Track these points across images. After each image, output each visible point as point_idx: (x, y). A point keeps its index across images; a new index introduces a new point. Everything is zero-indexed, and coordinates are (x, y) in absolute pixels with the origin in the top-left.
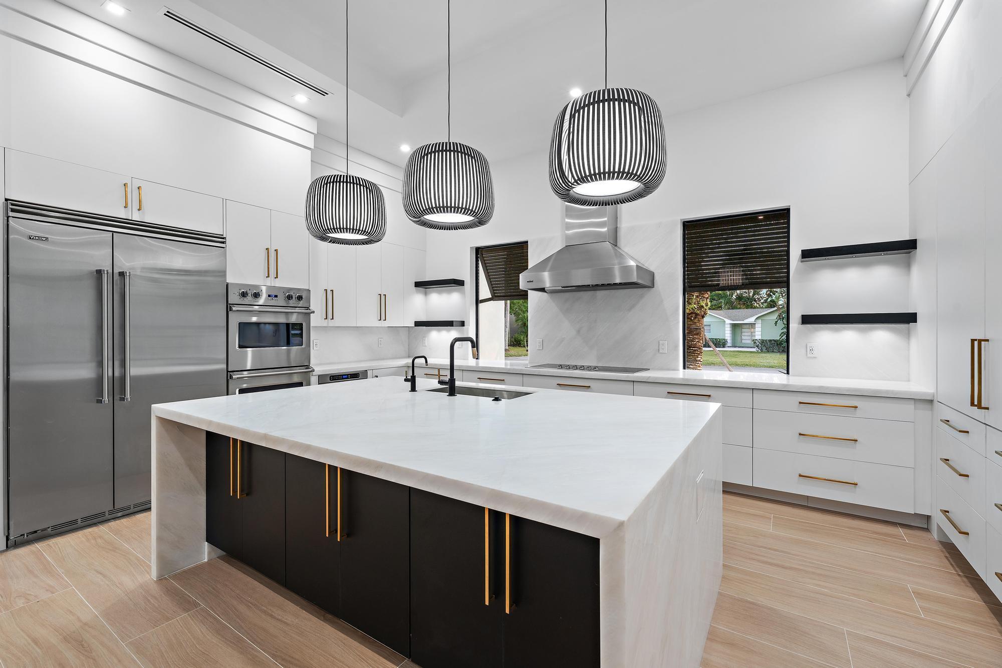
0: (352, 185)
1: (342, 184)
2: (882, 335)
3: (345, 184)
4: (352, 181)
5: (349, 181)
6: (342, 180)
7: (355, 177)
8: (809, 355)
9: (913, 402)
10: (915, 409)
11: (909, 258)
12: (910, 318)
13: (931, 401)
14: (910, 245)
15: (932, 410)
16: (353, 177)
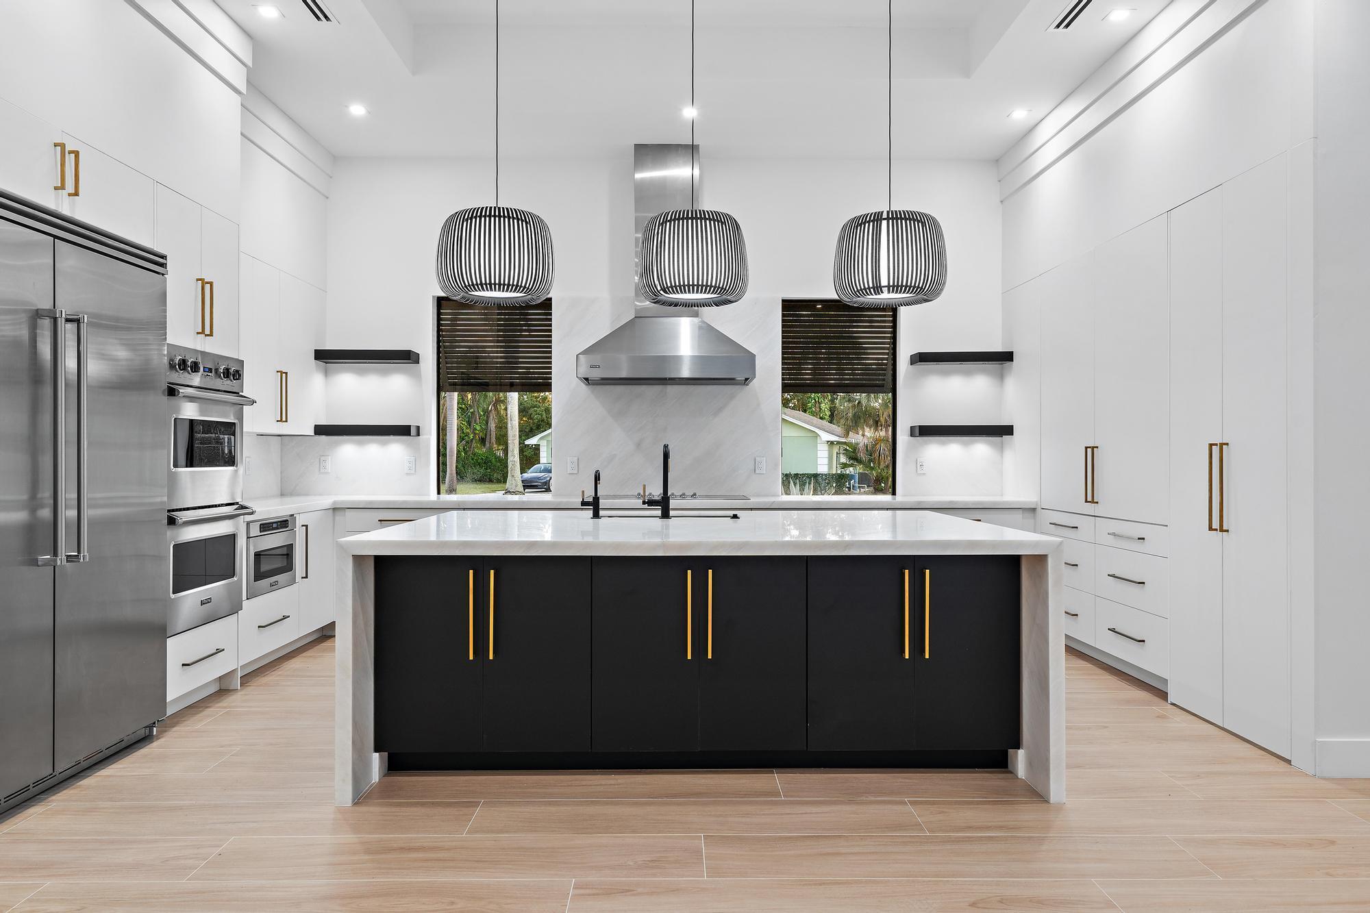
0: (506, 219)
1: (493, 219)
2: (981, 448)
3: (497, 219)
4: (506, 215)
5: (502, 214)
6: (493, 214)
7: (511, 209)
8: (919, 472)
9: (1021, 511)
10: (1023, 518)
11: (1002, 368)
12: (1007, 430)
13: (1034, 510)
14: (1007, 357)
15: (1034, 518)
16: (507, 209)
